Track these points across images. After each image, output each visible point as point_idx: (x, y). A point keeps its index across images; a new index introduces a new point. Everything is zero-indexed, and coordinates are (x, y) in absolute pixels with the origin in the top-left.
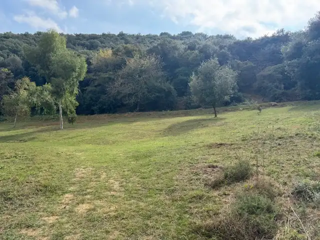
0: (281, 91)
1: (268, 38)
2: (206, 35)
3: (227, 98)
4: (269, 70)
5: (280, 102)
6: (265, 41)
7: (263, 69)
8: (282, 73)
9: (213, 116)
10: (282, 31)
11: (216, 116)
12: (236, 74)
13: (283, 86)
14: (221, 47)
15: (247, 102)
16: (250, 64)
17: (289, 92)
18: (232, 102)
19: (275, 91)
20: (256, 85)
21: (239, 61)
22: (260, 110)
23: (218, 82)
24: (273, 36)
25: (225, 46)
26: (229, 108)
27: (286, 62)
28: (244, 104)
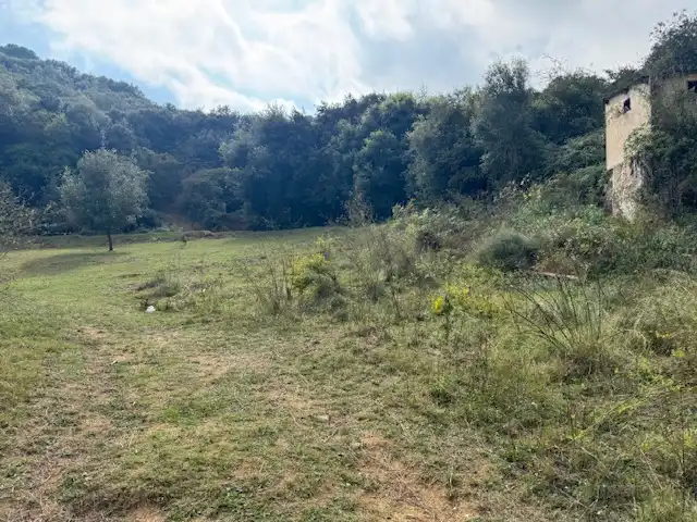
0: (220, 214)
1: (204, 115)
2: (74, 70)
3: (131, 219)
4: (204, 175)
5: (218, 230)
6: (199, 121)
7: (193, 172)
8: (222, 183)
9: (106, 250)
10: (226, 108)
11: (111, 249)
12: (145, 175)
13: (225, 204)
14: (115, 116)
15: (165, 228)
16: (170, 159)
17: (233, 215)
18: (139, 226)
19: (212, 212)
20: (181, 199)
21: (151, 152)
22: (185, 241)
23: (115, 192)
24: (212, 115)
25: (123, 115)
26: (133, 236)
27: (227, 169)
28: (159, 231)
